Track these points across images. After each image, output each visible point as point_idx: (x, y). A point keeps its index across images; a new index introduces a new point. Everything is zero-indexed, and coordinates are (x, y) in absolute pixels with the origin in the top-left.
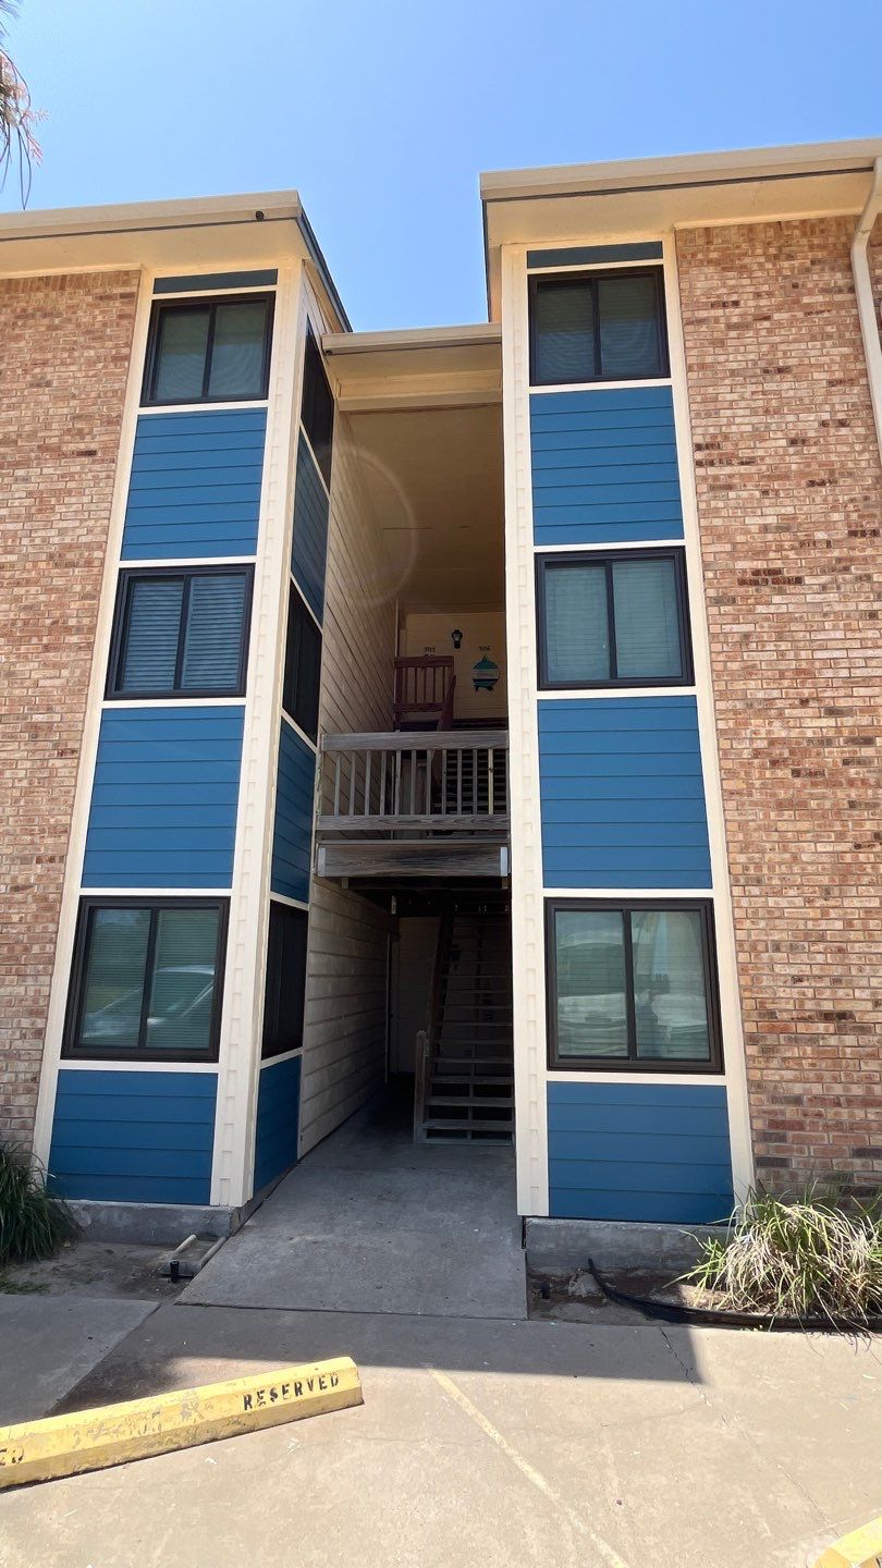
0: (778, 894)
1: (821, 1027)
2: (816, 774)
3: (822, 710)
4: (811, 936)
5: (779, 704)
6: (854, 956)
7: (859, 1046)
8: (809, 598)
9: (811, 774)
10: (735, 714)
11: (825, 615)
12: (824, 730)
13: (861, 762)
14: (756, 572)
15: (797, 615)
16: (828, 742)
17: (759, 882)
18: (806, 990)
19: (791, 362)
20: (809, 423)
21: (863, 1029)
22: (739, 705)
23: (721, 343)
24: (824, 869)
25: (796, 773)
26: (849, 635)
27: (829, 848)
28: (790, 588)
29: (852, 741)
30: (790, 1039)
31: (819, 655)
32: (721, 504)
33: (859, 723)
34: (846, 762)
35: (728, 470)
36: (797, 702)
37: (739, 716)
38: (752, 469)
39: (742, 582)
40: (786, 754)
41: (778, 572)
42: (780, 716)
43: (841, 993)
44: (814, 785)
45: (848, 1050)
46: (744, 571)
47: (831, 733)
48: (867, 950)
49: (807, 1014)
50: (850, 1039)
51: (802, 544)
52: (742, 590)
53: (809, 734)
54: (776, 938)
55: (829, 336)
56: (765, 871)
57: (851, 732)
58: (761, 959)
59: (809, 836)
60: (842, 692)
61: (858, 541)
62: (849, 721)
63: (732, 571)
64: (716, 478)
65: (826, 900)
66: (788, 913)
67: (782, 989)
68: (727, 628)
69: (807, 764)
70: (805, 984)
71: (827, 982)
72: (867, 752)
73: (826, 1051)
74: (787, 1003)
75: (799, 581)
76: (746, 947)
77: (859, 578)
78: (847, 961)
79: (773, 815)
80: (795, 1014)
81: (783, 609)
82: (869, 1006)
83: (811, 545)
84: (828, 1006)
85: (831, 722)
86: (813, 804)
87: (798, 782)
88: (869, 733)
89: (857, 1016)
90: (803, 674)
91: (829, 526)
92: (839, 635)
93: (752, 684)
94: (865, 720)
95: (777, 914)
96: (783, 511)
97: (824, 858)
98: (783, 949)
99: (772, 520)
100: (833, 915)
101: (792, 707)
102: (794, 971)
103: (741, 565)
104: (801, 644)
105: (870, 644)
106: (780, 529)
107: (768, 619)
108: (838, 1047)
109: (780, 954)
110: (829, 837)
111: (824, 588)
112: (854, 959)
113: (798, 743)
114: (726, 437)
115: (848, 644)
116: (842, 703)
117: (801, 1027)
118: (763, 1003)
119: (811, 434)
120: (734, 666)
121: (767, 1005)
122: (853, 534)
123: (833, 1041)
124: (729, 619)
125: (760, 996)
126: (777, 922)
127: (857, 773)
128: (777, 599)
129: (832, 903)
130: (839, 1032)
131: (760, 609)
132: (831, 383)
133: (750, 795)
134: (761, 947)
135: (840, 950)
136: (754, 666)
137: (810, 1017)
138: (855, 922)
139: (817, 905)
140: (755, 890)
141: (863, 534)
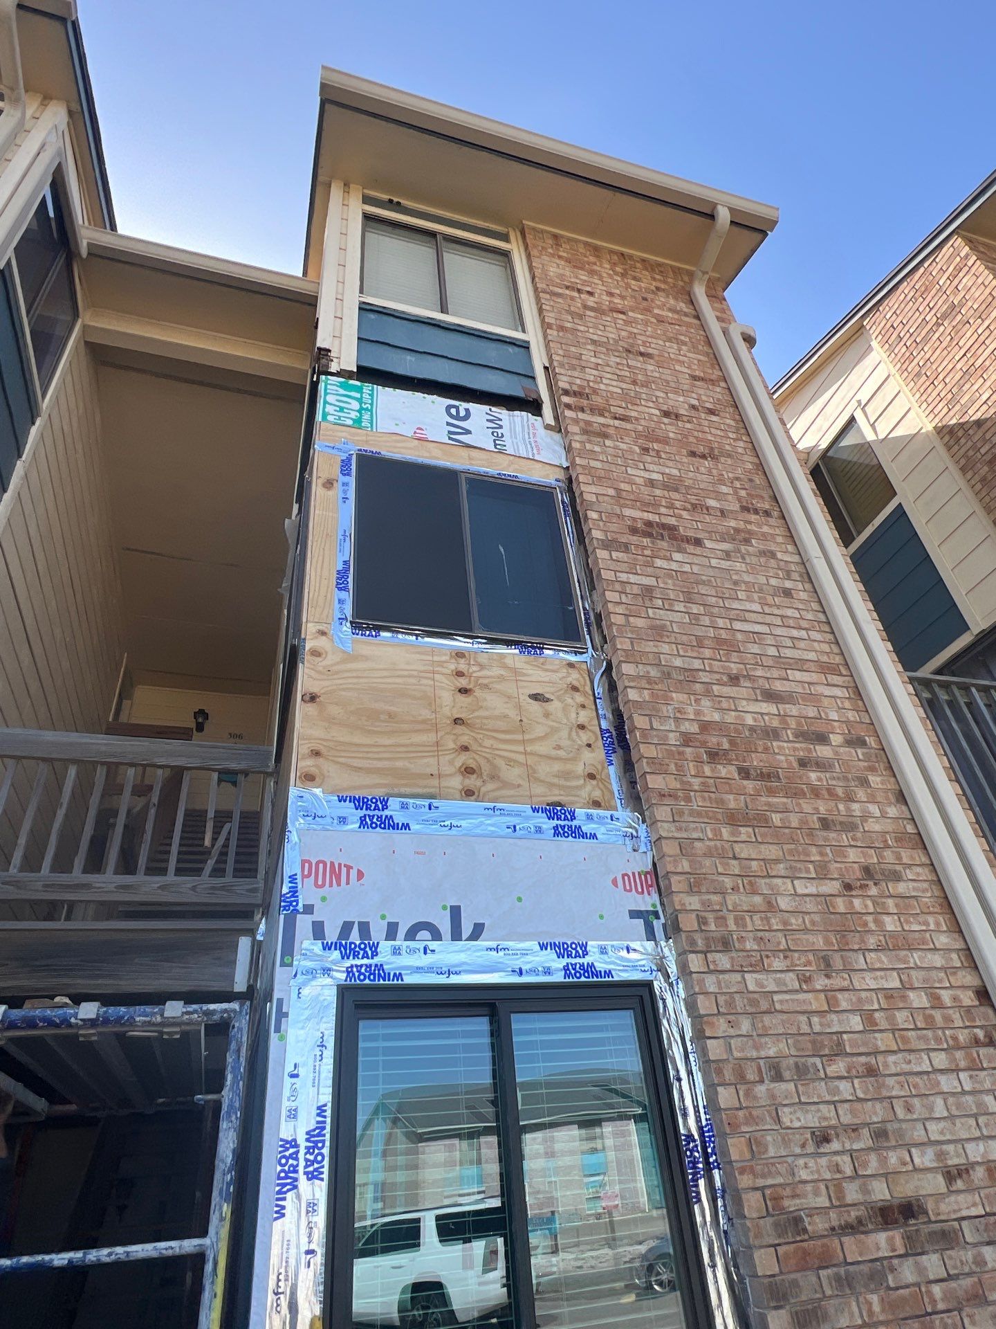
0: (759, 967)
1: (882, 1242)
2: (769, 776)
3: (758, 692)
4: (823, 1046)
5: (704, 677)
6: (891, 1081)
7: (950, 1277)
8: (714, 562)
9: (765, 776)
10: (649, 683)
11: (736, 583)
12: (766, 718)
13: (821, 765)
14: (649, 524)
15: (704, 578)
16: (774, 734)
17: (726, 945)
18: (838, 1158)
19: (650, 351)
20: (679, 403)
21: (947, 1238)
22: (654, 673)
23: (581, 317)
24: (813, 923)
25: (745, 773)
26: (767, 610)
27: (812, 889)
28: (690, 548)
29: (802, 735)
30: (838, 1278)
31: (738, 625)
32: (597, 449)
33: (804, 713)
34: (803, 763)
35: (601, 420)
36: (725, 678)
37: (656, 687)
38: (628, 426)
39: (634, 531)
40: (726, 746)
41: (672, 529)
42: (708, 693)
43: (893, 1158)
44: (771, 792)
45: (937, 1290)
46: (634, 519)
47: (775, 723)
48: (906, 1068)
49: (854, 1214)
50: (932, 1263)
51: (694, 506)
52: (635, 539)
53: (749, 720)
54: (771, 1053)
55: (684, 343)
56: (732, 927)
57: (799, 724)
58: (755, 1098)
59: (781, 869)
60: (775, 673)
61: (753, 517)
62: (793, 710)
63: (621, 517)
64: (588, 423)
65: (828, 976)
66: (781, 1002)
67: (801, 1162)
68: (623, 577)
69: (756, 761)
70: (835, 1146)
71: (864, 1141)
72: (823, 751)
73: (903, 1299)
74: (816, 1193)
75: (698, 542)
76: (728, 1075)
77: (763, 553)
78: (885, 1093)
79: (725, 832)
80: (834, 1218)
81: (687, 568)
82: (939, 1182)
83: (705, 511)
84: (880, 1192)
85: (770, 708)
86: (776, 818)
87: (749, 785)
88: (820, 727)
89: (930, 1206)
90: (727, 645)
91: (719, 496)
92: (756, 607)
93: (665, 648)
94: (811, 712)
95: (764, 1005)
96: (667, 471)
97: (810, 906)
98: (787, 1075)
99: (655, 476)
100: (844, 1005)
101: (720, 683)
102: (810, 1119)
103: (627, 512)
104: (716, 610)
105: (791, 622)
106: (666, 487)
107: (671, 577)
108: (918, 1285)
109: (783, 1086)
110: (808, 871)
111: (727, 555)
112: (893, 1087)
113: (736, 730)
114: (595, 391)
115: (768, 619)
116: (778, 686)
117: (851, 1247)
118: (777, 1199)
119: (682, 412)
120: (640, 623)
121: (786, 1203)
122: (745, 509)
123: (907, 1272)
124: (624, 567)
125: (770, 1182)
126: (767, 1019)
127: (820, 779)
128: (677, 556)
129: (837, 982)
130: (914, 1249)
131: (659, 563)
132: (694, 378)
133: (688, 799)
134: (751, 1075)
135: (871, 1072)
136: (663, 628)
137: (860, 1221)
138: (877, 1015)
139: (819, 987)
140: (723, 961)
141: (756, 512)
